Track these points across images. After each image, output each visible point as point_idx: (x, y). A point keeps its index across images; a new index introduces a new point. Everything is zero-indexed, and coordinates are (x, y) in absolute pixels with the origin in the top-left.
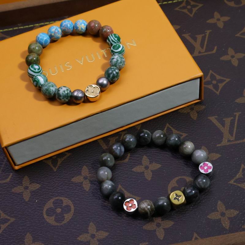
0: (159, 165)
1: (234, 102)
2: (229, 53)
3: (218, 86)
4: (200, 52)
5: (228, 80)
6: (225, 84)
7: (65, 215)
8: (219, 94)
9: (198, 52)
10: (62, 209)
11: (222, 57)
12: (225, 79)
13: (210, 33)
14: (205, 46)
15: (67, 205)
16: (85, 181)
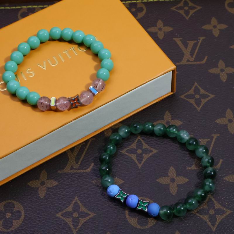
0: (122, 181)
1: (214, 122)
2: (219, 65)
3: (201, 101)
4: (188, 61)
5: (212, 96)
6: (208, 101)
7: (13, 221)
8: (200, 110)
9: (187, 59)
10: (12, 214)
11: (211, 70)
12: (209, 95)
13: (203, 40)
14: (195, 53)
15: (18, 210)
16: (41, 186)
